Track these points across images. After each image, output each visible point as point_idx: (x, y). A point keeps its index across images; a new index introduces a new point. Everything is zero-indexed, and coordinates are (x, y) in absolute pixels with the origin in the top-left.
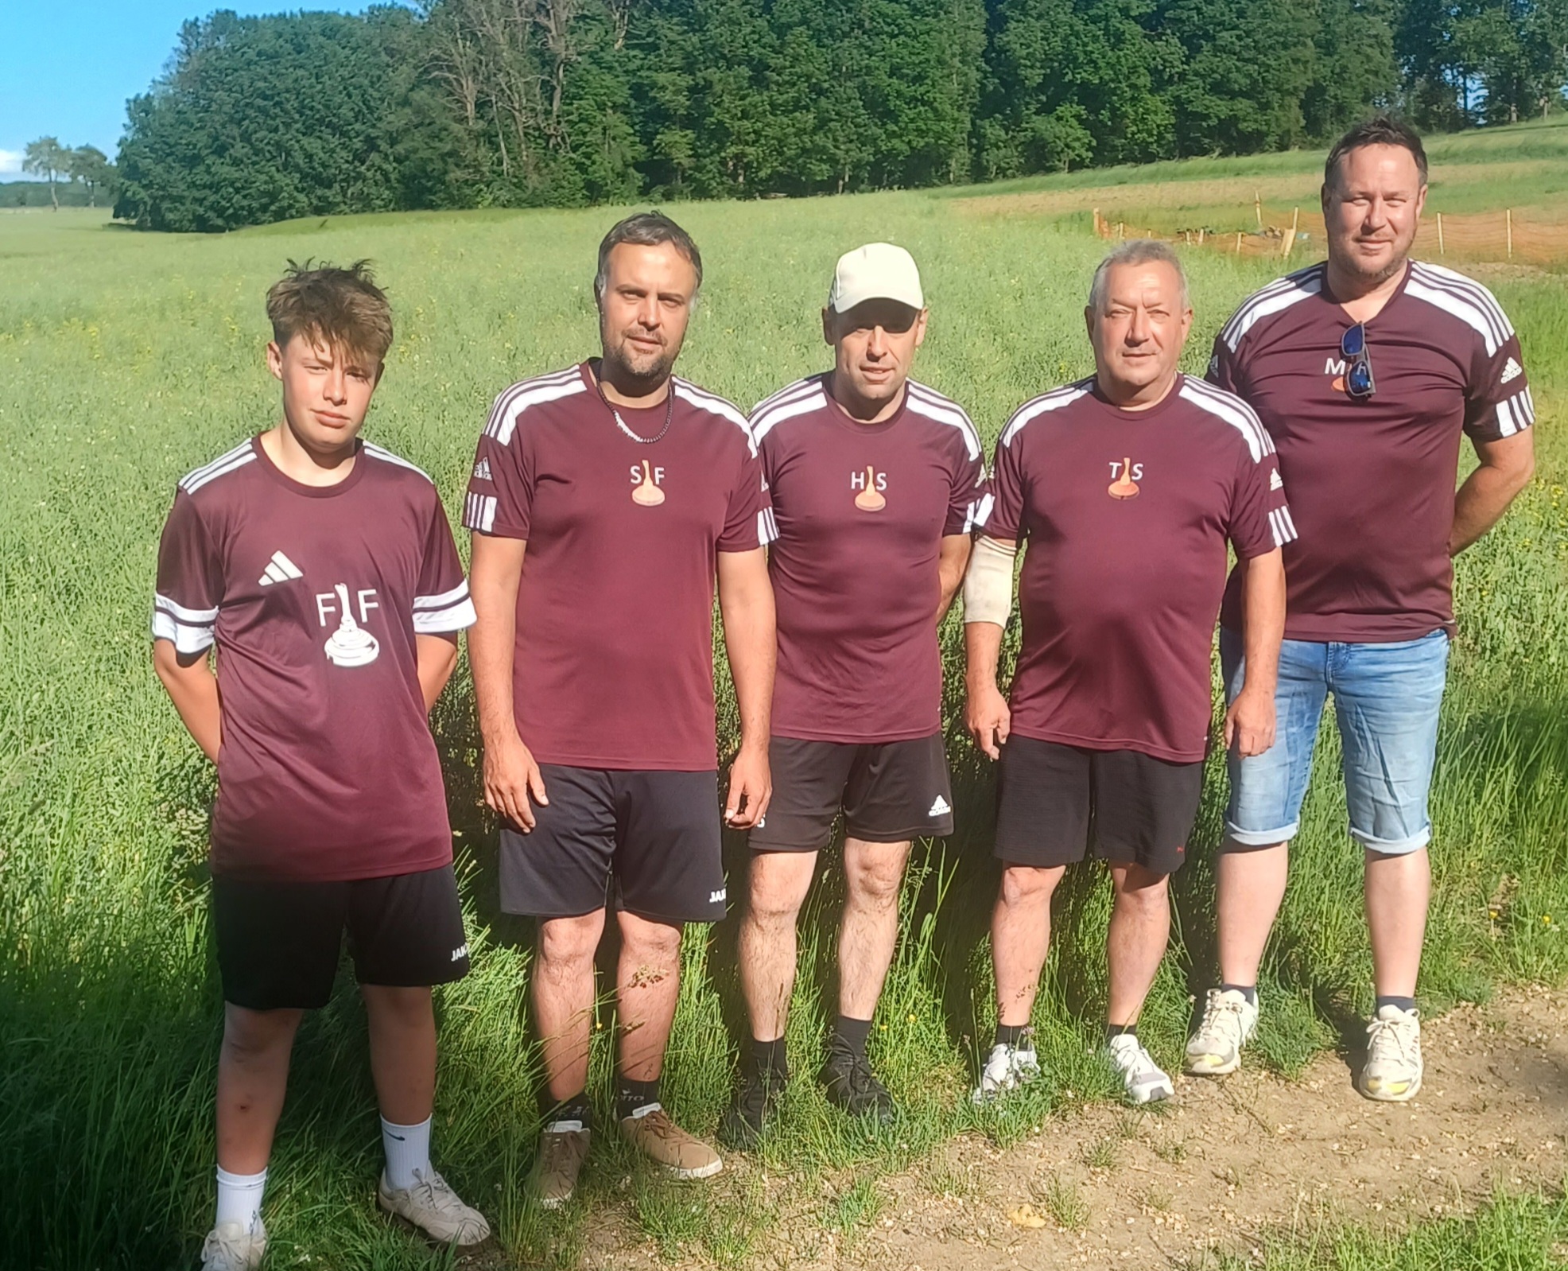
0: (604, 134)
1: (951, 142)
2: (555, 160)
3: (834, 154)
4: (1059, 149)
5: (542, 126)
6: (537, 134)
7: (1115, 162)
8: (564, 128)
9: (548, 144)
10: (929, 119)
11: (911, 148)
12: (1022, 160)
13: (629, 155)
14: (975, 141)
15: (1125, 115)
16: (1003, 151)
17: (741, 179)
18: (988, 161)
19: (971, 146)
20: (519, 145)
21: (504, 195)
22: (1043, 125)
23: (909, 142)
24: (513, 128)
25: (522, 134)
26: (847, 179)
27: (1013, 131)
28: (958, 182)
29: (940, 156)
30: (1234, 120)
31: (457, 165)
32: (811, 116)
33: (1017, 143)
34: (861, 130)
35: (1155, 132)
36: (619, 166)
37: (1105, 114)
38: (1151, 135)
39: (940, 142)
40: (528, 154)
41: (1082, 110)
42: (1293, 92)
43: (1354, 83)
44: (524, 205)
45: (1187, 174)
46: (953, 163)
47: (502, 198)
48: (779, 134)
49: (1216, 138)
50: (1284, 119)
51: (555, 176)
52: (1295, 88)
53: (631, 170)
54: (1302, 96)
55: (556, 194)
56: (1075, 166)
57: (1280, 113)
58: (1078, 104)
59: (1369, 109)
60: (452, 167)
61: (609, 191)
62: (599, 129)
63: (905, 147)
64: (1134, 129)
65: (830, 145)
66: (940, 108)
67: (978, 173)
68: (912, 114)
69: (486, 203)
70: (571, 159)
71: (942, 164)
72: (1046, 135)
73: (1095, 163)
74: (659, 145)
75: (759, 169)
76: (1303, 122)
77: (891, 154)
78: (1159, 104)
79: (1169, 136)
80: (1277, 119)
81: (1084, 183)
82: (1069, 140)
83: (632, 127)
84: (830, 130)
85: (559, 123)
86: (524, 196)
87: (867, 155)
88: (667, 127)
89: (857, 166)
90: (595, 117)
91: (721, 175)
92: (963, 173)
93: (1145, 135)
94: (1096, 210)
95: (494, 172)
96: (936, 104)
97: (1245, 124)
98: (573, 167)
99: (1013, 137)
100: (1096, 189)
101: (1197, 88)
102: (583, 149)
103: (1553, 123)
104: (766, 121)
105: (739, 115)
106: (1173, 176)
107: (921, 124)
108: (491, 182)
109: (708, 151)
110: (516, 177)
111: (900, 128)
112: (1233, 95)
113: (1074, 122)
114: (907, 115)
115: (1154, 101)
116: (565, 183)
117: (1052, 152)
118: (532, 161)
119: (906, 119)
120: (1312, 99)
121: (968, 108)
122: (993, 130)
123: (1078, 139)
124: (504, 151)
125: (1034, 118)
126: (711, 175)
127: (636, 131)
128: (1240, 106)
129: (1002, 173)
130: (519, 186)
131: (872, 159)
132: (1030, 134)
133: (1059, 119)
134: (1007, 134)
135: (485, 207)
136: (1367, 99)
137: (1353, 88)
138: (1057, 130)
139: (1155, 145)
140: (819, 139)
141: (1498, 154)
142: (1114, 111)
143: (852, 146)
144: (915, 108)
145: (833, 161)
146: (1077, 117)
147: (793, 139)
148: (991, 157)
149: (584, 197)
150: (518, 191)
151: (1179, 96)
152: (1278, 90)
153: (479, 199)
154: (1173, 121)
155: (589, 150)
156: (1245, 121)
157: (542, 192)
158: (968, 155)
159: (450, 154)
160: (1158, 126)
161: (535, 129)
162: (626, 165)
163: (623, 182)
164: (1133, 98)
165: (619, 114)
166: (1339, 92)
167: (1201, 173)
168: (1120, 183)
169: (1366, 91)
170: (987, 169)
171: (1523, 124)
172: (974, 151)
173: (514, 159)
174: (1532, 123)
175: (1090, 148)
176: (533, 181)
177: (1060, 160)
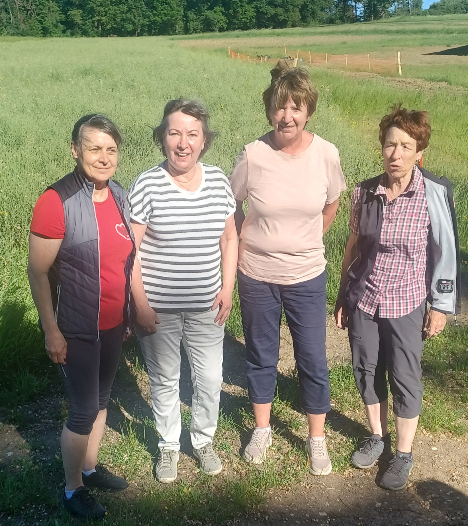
0: (49, 10)
1: (176, 19)
2: (30, 19)
3: (134, 21)
4: (215, 23)
5: (25, 6)
6: (23, 9)
7: (234, 29)
8: (34, 7)
9: (28, 13)
10: (168, 10)
11: (163, 20)
12: (202, 27)
13: (58, 18)
14: (185, 19)
15: (238, 12)
16: (195, 23)
17: (100, 29)
18: (190, 26)
19: (184, 21)
20: (17, 13)
21: (12, 31)
22: (210, 14)
23: (162, 18)
24: (14, 6)
25: (18, 9)
26: (139, 31)
27: (199, 16)
28: (179, 33)
29: (173, 24)
30: (276, 15)
32: (126, 7)
33: (200, 20)
34: (144, 13)
35: (249, 18)
36: (55, 22)
37: (231, 11)
39: (173, 18)
40: (21, 16)
41: (223, 9)
42: (297, 6)
44: (19, 35)
45: (260, 35)
46: (177, 26)
48: (114, 13)
49: (270, 22)
50: (294, 16)
51: (31, 25)
53: (59, 24)
54: (300, 7)
55: (31, 32)
56: (221, 30)
57: (292, 14)
58: (222, 7)
59: (323, 13)
61: (51, 31)
62: (47, 8)
63: (160, 20)
64: (241, 17)
65: (132, 17)
66: (172, 6)
67: (186, 31)
68: (162, 7)
69: (5, 34)
70: (36, 19)
71: (173, 27)
72: (211, 18)
73: (227, 29)
74: (69, 15)
75: (107, 25)
76: (300, 17)
77: (155, 22)
78: (250, 8)
79: (254, 20)
80: (292, 16)
81: (224, 36)
82: (219, 20)
83: (59, 8)
84: (132, 12)
85: (32, 5)
86: (19, 32)
87: (146, 22)
88: (72, 8)
89: (143, 26)
90: (45, 3)
91: (93, 27)
92: (181, 30)
93: (246, 19)
94: (229, 47)
95: (8, 22)
96: (171, 4)
97: (281, 17)
98: (38, 22)
99: (199, 18)
100: (229, 39)
101: (264, 3)
102: (41, 15)
103: (386, 21)
104: (109, 8)
105: (99, 5)
106: (256, 35)
107: (166, 11)
108: (7, 26)
109: (88, 18)
110: (16, 25)
111: (158, 13)
112: (276, 6)
113: (221, 14)
114: (160, 8)
115: (248, 7)
116: (34, 28)
117: (213, 24)
118: (22, 19)
119: (160, 10)
120: (303, 8)
121: (182, 6)
122: (191, 15)
123: (222, 20)
124: (11, 15)
125: (206, 11)
126: (88, 27)
127: (61, 9)
128: (279, 10)
129: (195, 31)
130: (17, 28)
131: (148, 23)
132: (205, 17)
133: (215, 12)
134: (196, 16)
135: (4, 36)
136: (322, 9)
137: (318, 5)
138: (215, 16)
139: (249, 23)
140: (128, 15)
141: (366, 32)
142: (234, 10)
143: (140, 18)
144: (163, 5)
145: (134, 23)
146: (222, 12)
147: (119, 15)
148: (191, 25)
149: (42, 33)
150: (17, 30)
151: (257, 6)
152: (291, 5)
153: (2, 32)
154: (255, 15)
155: (43, 16)
156: (280, 16)
157: (26, 31)
158: (183, 24)
160: (250, 16)
161: (23, 7)
162: (58, 22)
163: (56, 28)
164: (241, 6)
165: (54, 3)
166: (312, 7)
167: (266, 35)
168: (237, 37)
169: (322, 7)
170: (189, 29)
171: (376, 21)
172: (185, 22)
173: (15, 18)
174: (379, 21)
175: (226, 23)
176: (22, 26)
177: (215, 27)
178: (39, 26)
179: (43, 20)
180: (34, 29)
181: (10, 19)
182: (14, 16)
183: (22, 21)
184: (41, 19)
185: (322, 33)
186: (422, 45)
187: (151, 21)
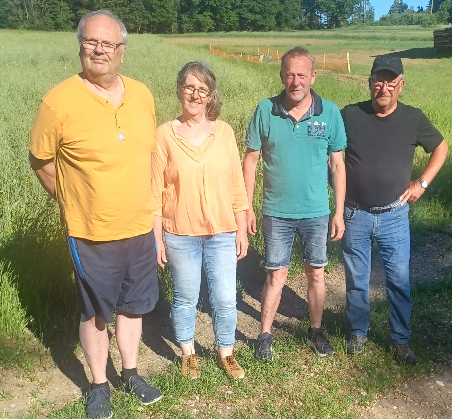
0: (60, 9)
1: (172, 20)
2: (44, 16)
5: (40, 4)
6: (38, 7)
7: (220, 30)
8: (47, 6)
9: (42, 10)
10: (165, 13)
11: (160, 21)
12: (194, 28)
13: (69, 16)
14: (179, 21)
15: (224, 17)
16: (188, 24)
19: (178, 22)
20: (32, 10)
22: (200, 17)
23: (159, 19)
24: (30, 4)
25: (33, 6)
26: (140, 29)
27: (191, 18)
28: (174, 33)
29: (169, 24)
30: (256, 21)
31: (11, 15)
32: (128, 9)
33: (192, 22)
34: (144, 14)
35: (233, 22)
36: (66, 19)
37: (218, 16)
38: (232, 23)
39: (169, 20)
40: (35, 13)
41: (211, 14)
42: (273, 14)
43: (290, 13)
44: (34, 29)
45: (240, 36)
46: (173, 27)
47: (27, 27)
48: (118, 13)
49: (251, 26)
50: (270, 22)
51: (45, 21)
52: (273, 13)
53: (70, 21)
54: (275, 15)
56: (210, 30)
57: (269, 20)
58: (210, 12)
59: (295, 20)
60: (9, 15)
62: (59, 7)
63: (157, 21)
64: (227, 21)
65: (134, 18)
66: (168, 9)
67: (180, 31)
68: (160, 10)
69: (22, 28)
70: (50, 16)
71: (169, 27)
72: (201, 20)
74: (79, 14)
76: (276, 23)
78: (234, 14)
79: (237, 24)
80: (269, 22)
81: (210, 36)
82: (208, 22)
83: (70, 7)
84: (134, 13)
85: (45, 4)
86: (34, 27)
87: (146, 22)
88: (81, 8)
89: (143, 25)
90: (57, 3)
92: (175, 30)
93: (230, 23)
94: (212, 45)
95: (24, 18)
96: (167, 8)
97: (259, 22)
98: (51, 19)
99: (191, 20)
100: (214, 38)
101: (245, 10)
102: (54, 13)
103: (345, 29)
104: (113, 9)
105: (105, 6)
107: (162, 14)
110: (32, 20)
111: (156, 15)
112: (256, 13)
113: (209, 17)
114: (158, 11)
115: (232, 13)
116: (48, 23)
117: (203, 26)
118: (37, 15)
119: (158, 12)
120: (278, 16)
121: (177, 10)
122: (185, 18)
123: (210, 23)
124: (27, 12)
125: (197, 15)
127: (71, 9)
128: (258, 17)
129: (188, 31)
130: (32, 23)
131: (147, 23)
132: (196, 20)
133: (205, 16)
134: (189, 19)
135: (21, 29)
136: (294, 17)
138: (205, 19)
139: (233, 26)
140: (130, 16)
141: (328, 37)
142: (221, 15)
143: (141, 19)
144: (160, 9)
145: (135, 23)
146: (210, 16)
147: (122, 16)
148: (184, 26)
149: (54, 28)
150: (32, 25)
151: (240, 12)
152: (269, 13)
153: (19, 26)
154: (238, 20)
155: (56, 13)
156: (259, 21)
157: (40, 26)
158: (177, 25)
159: (9, 11)
160: (234, 21)
161: (37, 5)
162: (68, 20)
164: (226, 12)
165: (65, 3)
166: (286, 15)
167: (245, 36)
168: (222, 37)
169: (294, 16)
171: (337, 29)
172: (179, 23)
173: (31, 14)
174: (340, 29)
175: (214, 26)
176: (37, 22)
177: (205, 28)
178: (52, 22)
179: (56, 17)
180: (47, 25)
181: (26, 15)
182: (29, 13)
183: (36, 18)
184: (54, 16)
185: (291, 37)
186: (371, 49)
187: (150, 22)
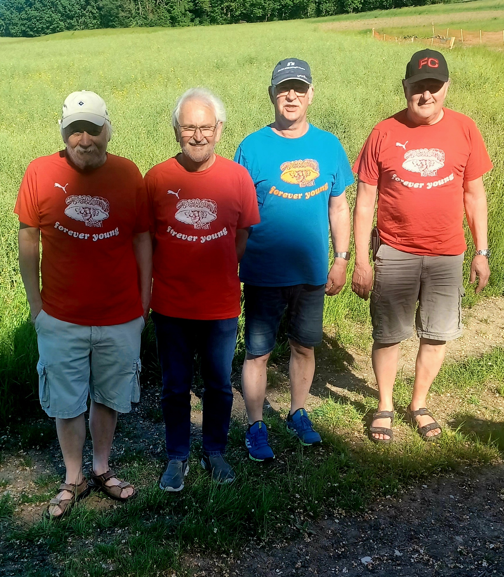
1: (308, 1)
2: (159, 8)
3: (264, 6)
4: (350, 3)
7: (371, 9)
11: (294, 3)
12: (335, 8)
13: (187, 7)
14: (317, 1)
16: (328, 4)
17: (229, 16)
18: (322, 8)
26: (269, 16)
28: (311, 17)
29: (304, 6)
33: (333, 1)
36: (183, 11)
39: (305, 1)
40: (149, 6)
44: (147, 26)
45: (401, 14)
46: (309, 9)
47: (139, 23)
51: (159, 14)
55: (160, 22)
60: (121, 11)
61: (179, 21)
65: (262, 2)
67: (319, 13)
69: (134, 25)
70: (165, 8)
71: (305, 9)
73: (363, 10)
75: (236, 11)
77: (286, 6)
86: (148, 23)
89: (273, 10)
91: (222, 14)
92: (313, 13)
95: (136, 13)
98: (166, 11)
108: (135, 17)
109: (217, 5)
110: (145, 15)
116: (162, 17)
117: (347, 4)
124: (140, 5)
126: (217, 14)
129: (328, 13)
130: (146, 18)
131: (279, 7)
150: (145, 21)
153: (131, 24)
157: (154, 21)
158: (315, 6)
162: (186, 11)
163: (185, 17)
167: (406, 13)
170: (322, 11)
172: (317, 4)
173: (144, 8)
175: (361, 3)
176: (151, 16)
178: (168, 15)
181: (138, 9)
183: (150, 11)
184: (170, 8)
185: (468, 10)
187: (282, 5)
